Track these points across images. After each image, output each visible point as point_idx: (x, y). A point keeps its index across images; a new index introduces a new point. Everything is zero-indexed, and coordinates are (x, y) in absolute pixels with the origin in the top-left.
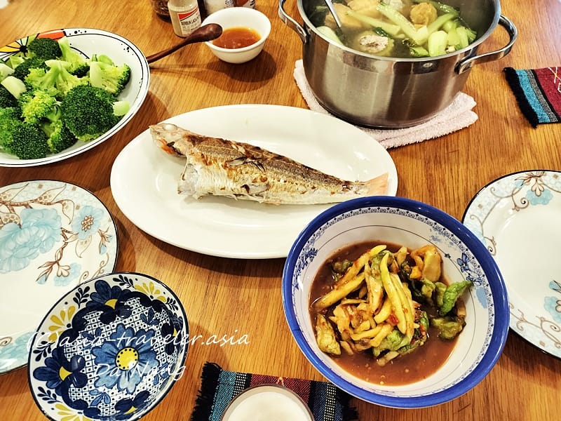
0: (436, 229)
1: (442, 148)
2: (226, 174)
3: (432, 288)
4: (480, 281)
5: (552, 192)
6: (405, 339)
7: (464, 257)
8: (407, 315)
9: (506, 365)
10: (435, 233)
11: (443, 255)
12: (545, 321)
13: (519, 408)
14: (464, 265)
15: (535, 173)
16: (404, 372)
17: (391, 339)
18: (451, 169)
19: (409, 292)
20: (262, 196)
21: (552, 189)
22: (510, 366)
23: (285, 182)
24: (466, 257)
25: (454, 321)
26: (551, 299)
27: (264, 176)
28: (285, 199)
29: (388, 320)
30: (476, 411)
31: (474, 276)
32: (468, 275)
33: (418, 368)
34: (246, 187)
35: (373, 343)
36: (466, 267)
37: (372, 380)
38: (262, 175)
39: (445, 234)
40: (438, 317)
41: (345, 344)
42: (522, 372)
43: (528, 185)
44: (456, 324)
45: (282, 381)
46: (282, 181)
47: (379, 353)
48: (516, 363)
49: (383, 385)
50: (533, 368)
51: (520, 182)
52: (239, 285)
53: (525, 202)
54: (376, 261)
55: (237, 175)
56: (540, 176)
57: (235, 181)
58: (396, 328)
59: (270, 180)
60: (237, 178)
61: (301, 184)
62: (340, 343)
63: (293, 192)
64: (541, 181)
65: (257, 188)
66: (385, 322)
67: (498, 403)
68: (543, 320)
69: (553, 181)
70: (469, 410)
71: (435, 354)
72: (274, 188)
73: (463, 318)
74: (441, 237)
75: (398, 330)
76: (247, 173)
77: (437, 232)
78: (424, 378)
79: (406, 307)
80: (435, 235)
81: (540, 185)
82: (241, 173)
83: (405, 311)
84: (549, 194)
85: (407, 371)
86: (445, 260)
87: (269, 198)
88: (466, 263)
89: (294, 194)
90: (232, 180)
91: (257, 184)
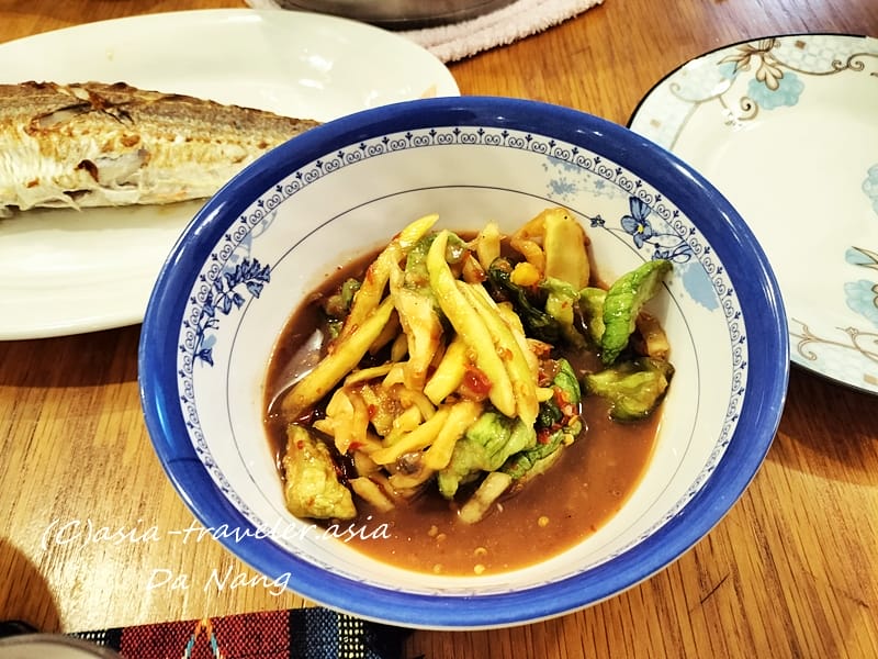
0: (555, 158)
1: (556, 49)
2: (36, 147)
3: (571, 295)
4: (686, 249)
5: (800, 77)
6: (517, 433)
7: (636, 205)
8: (512, 365)
9: (793, 456)
10: (557, 172)
11: (587, 224)
12: (858, 333)
13: (852, 557)
14: (640, 229)
15: (755, 45)
16: (536, 525)
17: (477, 437)
18: (582, 83)
19: (515, 319)
20: (136, 185)
21: (799, 71)
22: (803, 460)
23: (188, 140)
24: (641, 203)
25: (643, 369)
26: (859, 285)
27: (130, 134)
28: (195, 182)
29: (464, 390)
30: (747, 591)
31: (669, 243)
32: (654, 250)
33: (570, 507)
34: (87, 165)
35: (433, 461)
36: (647, 232)
37: (452, 567)
38: (126, 132)
39: (581, 165)
40: (601, 368)
41: (364, 485)
42: (834, 467)
43: (746, 70)
44: (649, 376)
45: (210, 629)
46: (180, 140)
47: (455, 487)
48: (817, 449)
49: (484, 573)
50: (859, 451)
51: (730, 65)
52: (97, 408)
53: (749, 106)
54: (417, 255)
55: (61, 142)
56: (768, 50)
57: (59, 159)
58: (487, 406)
59: (147, 141)
60: (62, 149)
61: (230, 142)
62: (349, 487)
63: (212, 160)
64: (772, 57)
65: (117, 164)
66: (456, 397)
67: (796, 555)
68: (853, 333)
69: (798, 53)
70: (727, 594)
71: (612, 464)
72: (162, 158)
73: (664, 356)
74: (572, 176)
75: (496, 410)
76: (85, 133)
77: (561, 166)
78: (593, 529)
79: (505, 345)
80: (557, 178)
81: (772, 66)
82: (71, 135)
83: (506, 356)
84: (795, 81)
85: (544, 521)
86: (594, 234)
87: (152, 185)
88: (643, 221)
89: (216, 166)
90: (52, 159)
91: (114, 155)
